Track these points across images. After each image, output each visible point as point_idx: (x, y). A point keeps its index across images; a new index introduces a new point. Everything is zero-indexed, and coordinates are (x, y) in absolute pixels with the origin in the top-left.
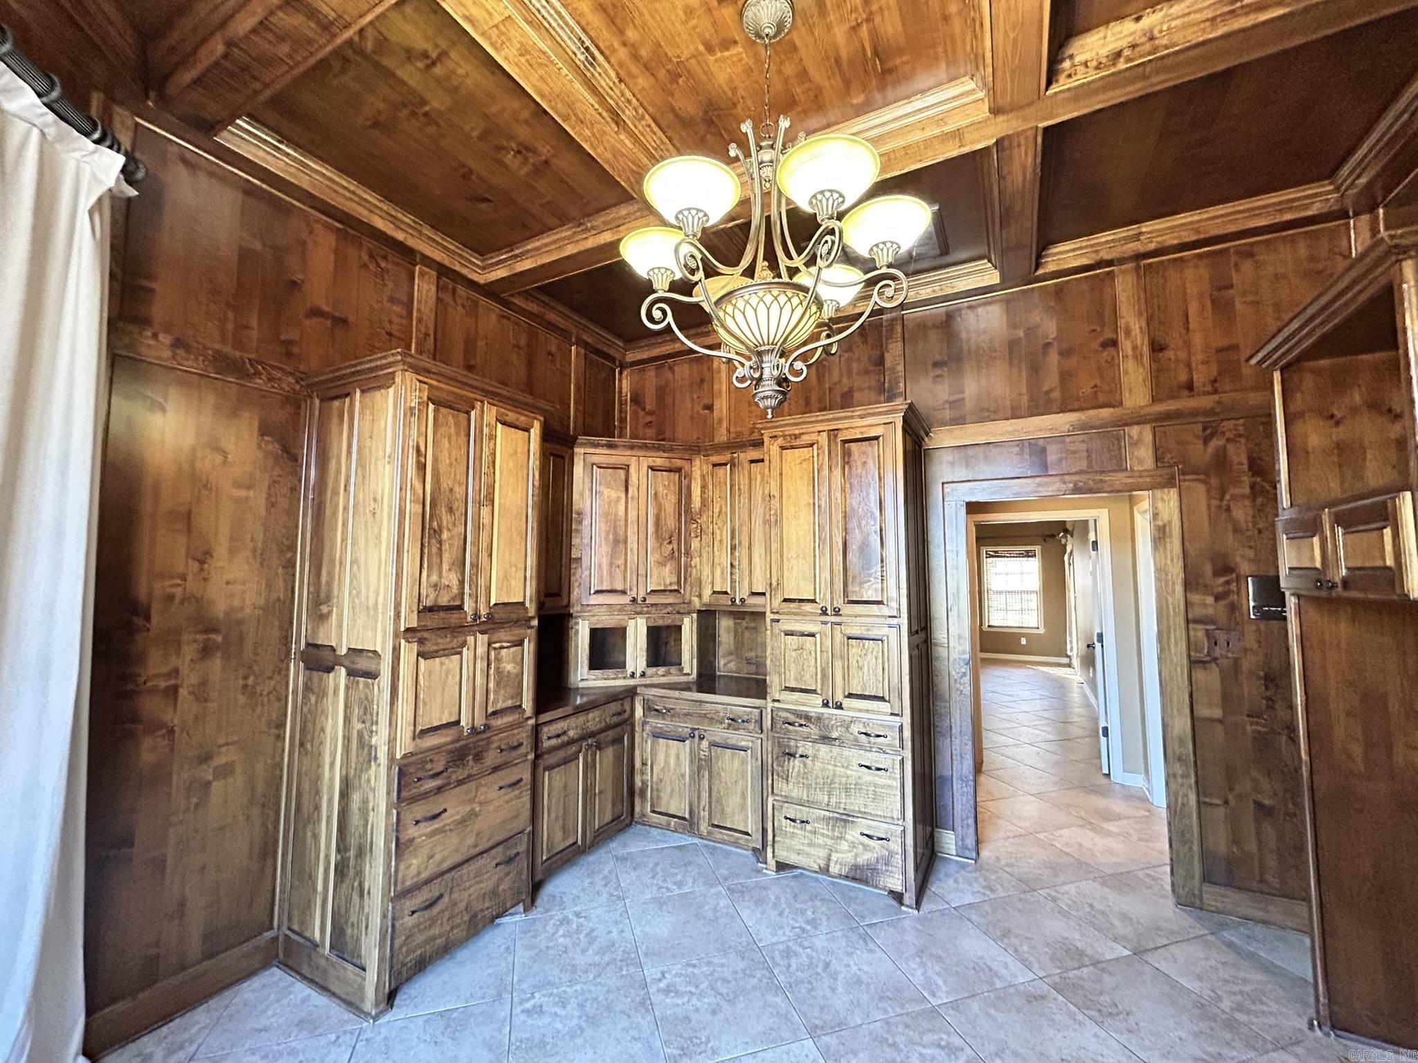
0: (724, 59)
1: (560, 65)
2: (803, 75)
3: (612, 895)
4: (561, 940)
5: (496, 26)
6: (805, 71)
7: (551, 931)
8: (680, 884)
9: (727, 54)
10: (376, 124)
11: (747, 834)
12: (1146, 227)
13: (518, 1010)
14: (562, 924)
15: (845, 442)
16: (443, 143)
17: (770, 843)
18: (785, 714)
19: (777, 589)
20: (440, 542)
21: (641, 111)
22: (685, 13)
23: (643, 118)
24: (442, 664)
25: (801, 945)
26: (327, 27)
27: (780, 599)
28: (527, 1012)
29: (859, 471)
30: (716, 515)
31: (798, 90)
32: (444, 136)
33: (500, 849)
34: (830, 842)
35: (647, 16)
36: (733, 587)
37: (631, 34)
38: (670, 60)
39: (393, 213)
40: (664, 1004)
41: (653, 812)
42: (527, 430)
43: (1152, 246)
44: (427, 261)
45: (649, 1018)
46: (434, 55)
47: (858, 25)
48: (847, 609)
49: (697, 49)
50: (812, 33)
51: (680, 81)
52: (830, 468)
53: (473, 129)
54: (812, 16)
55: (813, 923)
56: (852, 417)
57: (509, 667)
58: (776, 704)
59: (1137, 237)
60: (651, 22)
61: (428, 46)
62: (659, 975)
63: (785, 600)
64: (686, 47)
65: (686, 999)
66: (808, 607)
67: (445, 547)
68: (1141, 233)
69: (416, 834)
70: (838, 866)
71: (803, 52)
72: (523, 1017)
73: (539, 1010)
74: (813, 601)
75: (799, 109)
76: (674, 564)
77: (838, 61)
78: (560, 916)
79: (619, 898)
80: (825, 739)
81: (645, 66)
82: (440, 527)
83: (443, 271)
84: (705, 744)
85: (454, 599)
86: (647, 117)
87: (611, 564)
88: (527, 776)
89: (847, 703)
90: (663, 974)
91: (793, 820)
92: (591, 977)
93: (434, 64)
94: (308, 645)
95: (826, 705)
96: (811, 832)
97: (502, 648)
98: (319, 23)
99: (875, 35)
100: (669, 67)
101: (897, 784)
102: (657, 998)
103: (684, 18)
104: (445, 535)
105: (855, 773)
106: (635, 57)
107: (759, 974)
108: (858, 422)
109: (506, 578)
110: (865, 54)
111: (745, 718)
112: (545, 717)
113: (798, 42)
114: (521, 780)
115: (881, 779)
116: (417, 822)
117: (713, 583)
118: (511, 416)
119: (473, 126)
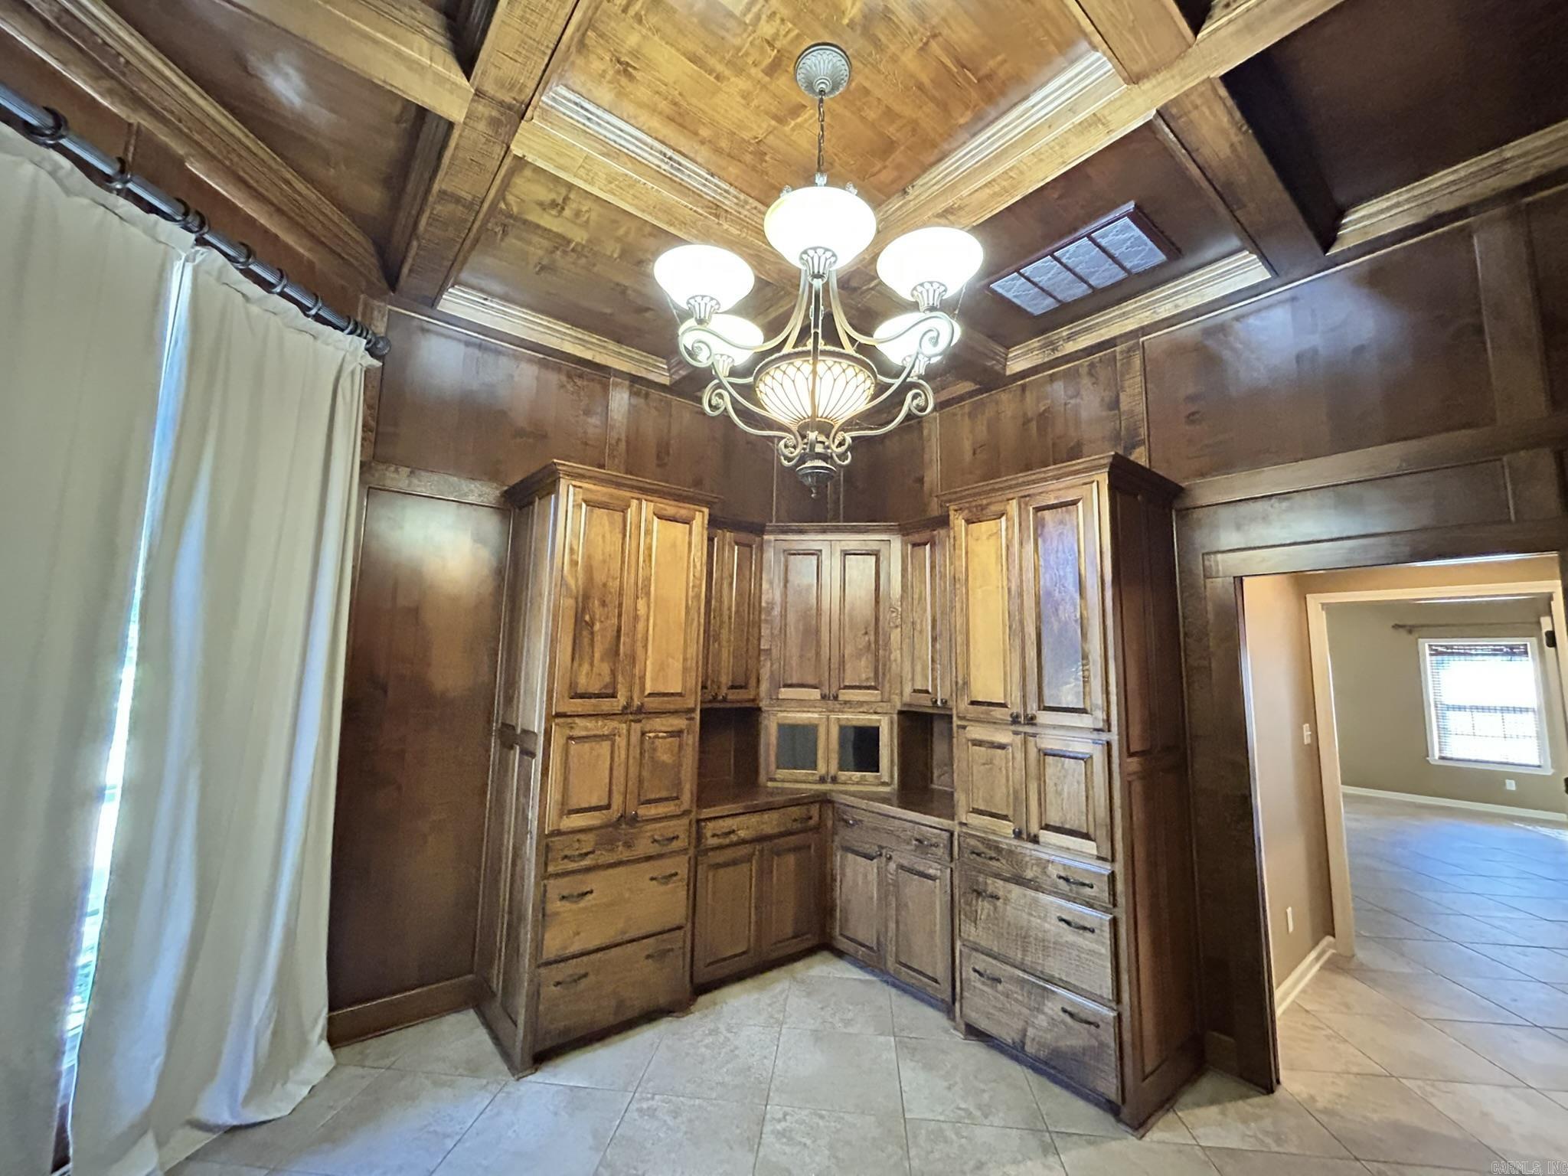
0: (799, 126)
1: (643, 181)
2: (889, 114)
3: (772, 1017)
4: (703, 1050)
5: (581, 166)
6: (888, 110)
7: (697, 1038)
8: (847, 1023)
9: (799, 120)
10: (543, 268)
11: (936, 981)
12: (1510, 150)
13: (634, 1106)
14: (710, 1034)
15: (1038, 509)
16: (595, 269)
17: (958, 997)
18: (972, 842)
19: (963, 688)
20: (592, 633)
21: (742, 196)
22: (744, 97)
23: (746, 202)
24: (592, 749)
25: (957, 1134)
26: (469, 206)
27: (966, 700)
28: (640, 1110)
29: (1055, 544)
30: (916, 602)
31: (891, 130)
32: (594, 265)
33: (651, 940)
34: (1026, 1011)
35: (710, 112)
36: (934, 686)
37: (704, 132)
38: (750, 144)
39: (580, 336)
40: (772, 1146)
41: (841, 935)
42: (687, 522)
43: (1530, 175)
44: (619, 374)
45: (751, 1158)
46: (560, 201)
47: (926, 44)
48: (1044, 718)
49: (769, 125)
50: (879, 71)
51: (767, 158)
52: (1021, 544)
53: (613, 252)
54: (870, 54)
55: (986, 1111)
56: (1045, 480)
57: (665, 757)
58: (964, 829)
59: (1498, 168)
60: (717, 117)
61: (552, 196)
62: (780, 1115)
63: (973, 703)
64: (759, 127)
65: (795, 1151)
66: (998, 713)
67: (598, 638)
68: (1506, 161)
69: (561, 909)
70: (1036, 1046)
71: (877, 92)
72: (636, 1115)
73: (651, 1113)
74: (1003, 705)
75: (902, 148)
76: (870, 657)
77: (920, 87)
78: (712, 1026)
79: (777, 1021)
80: (1019, 880)
81: (729, 155)
82: (593, 620)
83: (634, 379)
84: (892, 866)
85: (606, 687)
86: (751, 200)
87: (801, 656)
88: (683, 871)
89: (1047, 836)
90: (785, 1115)
91: (980, 974)
92: (714, 1095)
93: (563, 209)
94: (503, 724)
95: (1018, 835)
96: (1003, 994)
97: (657, 737)
98: (464, 206)
99: (948, 48)
100: (751, 149)
101: (1106, 951)
102: (768, 1138)
103: (743, 102)
104: (597, 626)
105: (1053, 927)
106: (718, 151)
107: (890, 1148)
108: (1054, 485)
109: (662, 667)
110: (949, 70)
111: (934, 840)
112: (707, 813)
113: (867, 84)
114: (676, 874)
115: (1084, 941)
116: (563, 897)
117: (913, 679)
118: (671, 508)
119: (612, 249)
